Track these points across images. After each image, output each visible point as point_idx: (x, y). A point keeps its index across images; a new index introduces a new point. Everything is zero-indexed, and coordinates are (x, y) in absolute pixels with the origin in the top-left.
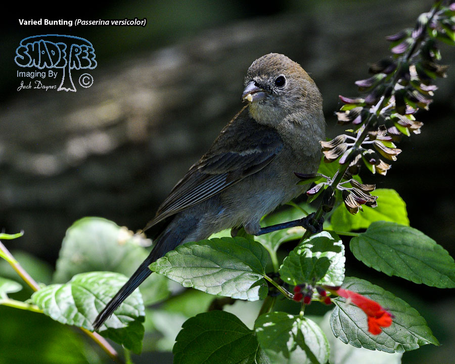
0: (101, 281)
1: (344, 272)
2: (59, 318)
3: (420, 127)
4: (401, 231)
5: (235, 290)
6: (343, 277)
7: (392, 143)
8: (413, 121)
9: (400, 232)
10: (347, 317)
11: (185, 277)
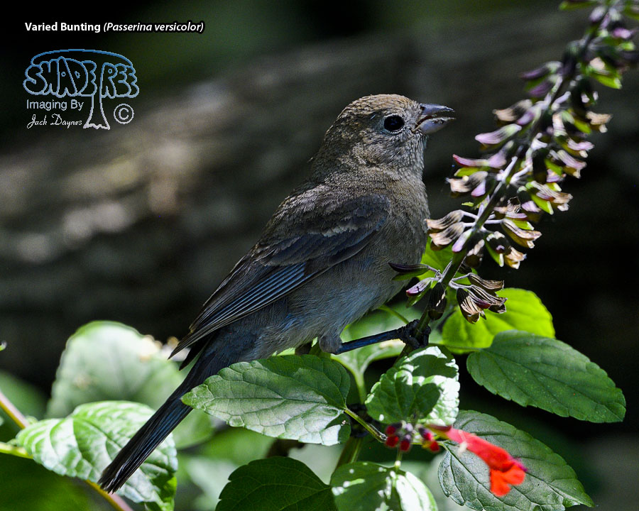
0: (115, 415)
1: (457, 405)
2: (56, 466)
3: (567, 201)
4: (540, 344)
5: (304, 431)
6: (455, 411)
7: (528, 223)
8: (558, 192)
9: (539, 346)
10: (462, 467)
11: (233, 413)
